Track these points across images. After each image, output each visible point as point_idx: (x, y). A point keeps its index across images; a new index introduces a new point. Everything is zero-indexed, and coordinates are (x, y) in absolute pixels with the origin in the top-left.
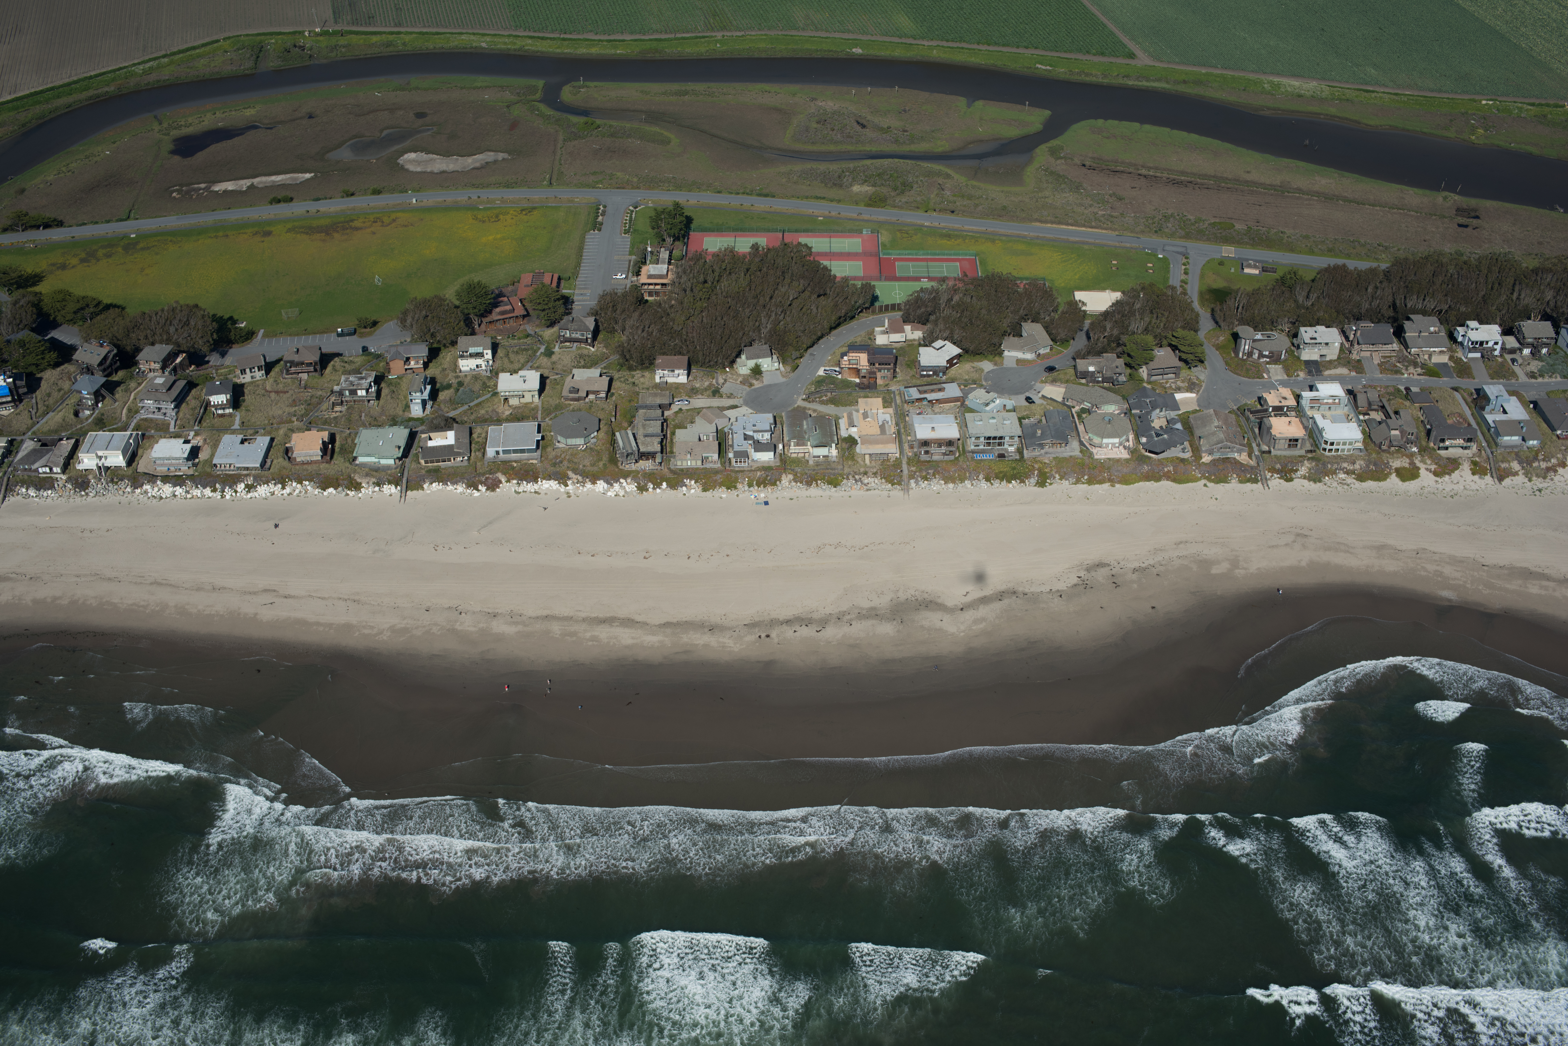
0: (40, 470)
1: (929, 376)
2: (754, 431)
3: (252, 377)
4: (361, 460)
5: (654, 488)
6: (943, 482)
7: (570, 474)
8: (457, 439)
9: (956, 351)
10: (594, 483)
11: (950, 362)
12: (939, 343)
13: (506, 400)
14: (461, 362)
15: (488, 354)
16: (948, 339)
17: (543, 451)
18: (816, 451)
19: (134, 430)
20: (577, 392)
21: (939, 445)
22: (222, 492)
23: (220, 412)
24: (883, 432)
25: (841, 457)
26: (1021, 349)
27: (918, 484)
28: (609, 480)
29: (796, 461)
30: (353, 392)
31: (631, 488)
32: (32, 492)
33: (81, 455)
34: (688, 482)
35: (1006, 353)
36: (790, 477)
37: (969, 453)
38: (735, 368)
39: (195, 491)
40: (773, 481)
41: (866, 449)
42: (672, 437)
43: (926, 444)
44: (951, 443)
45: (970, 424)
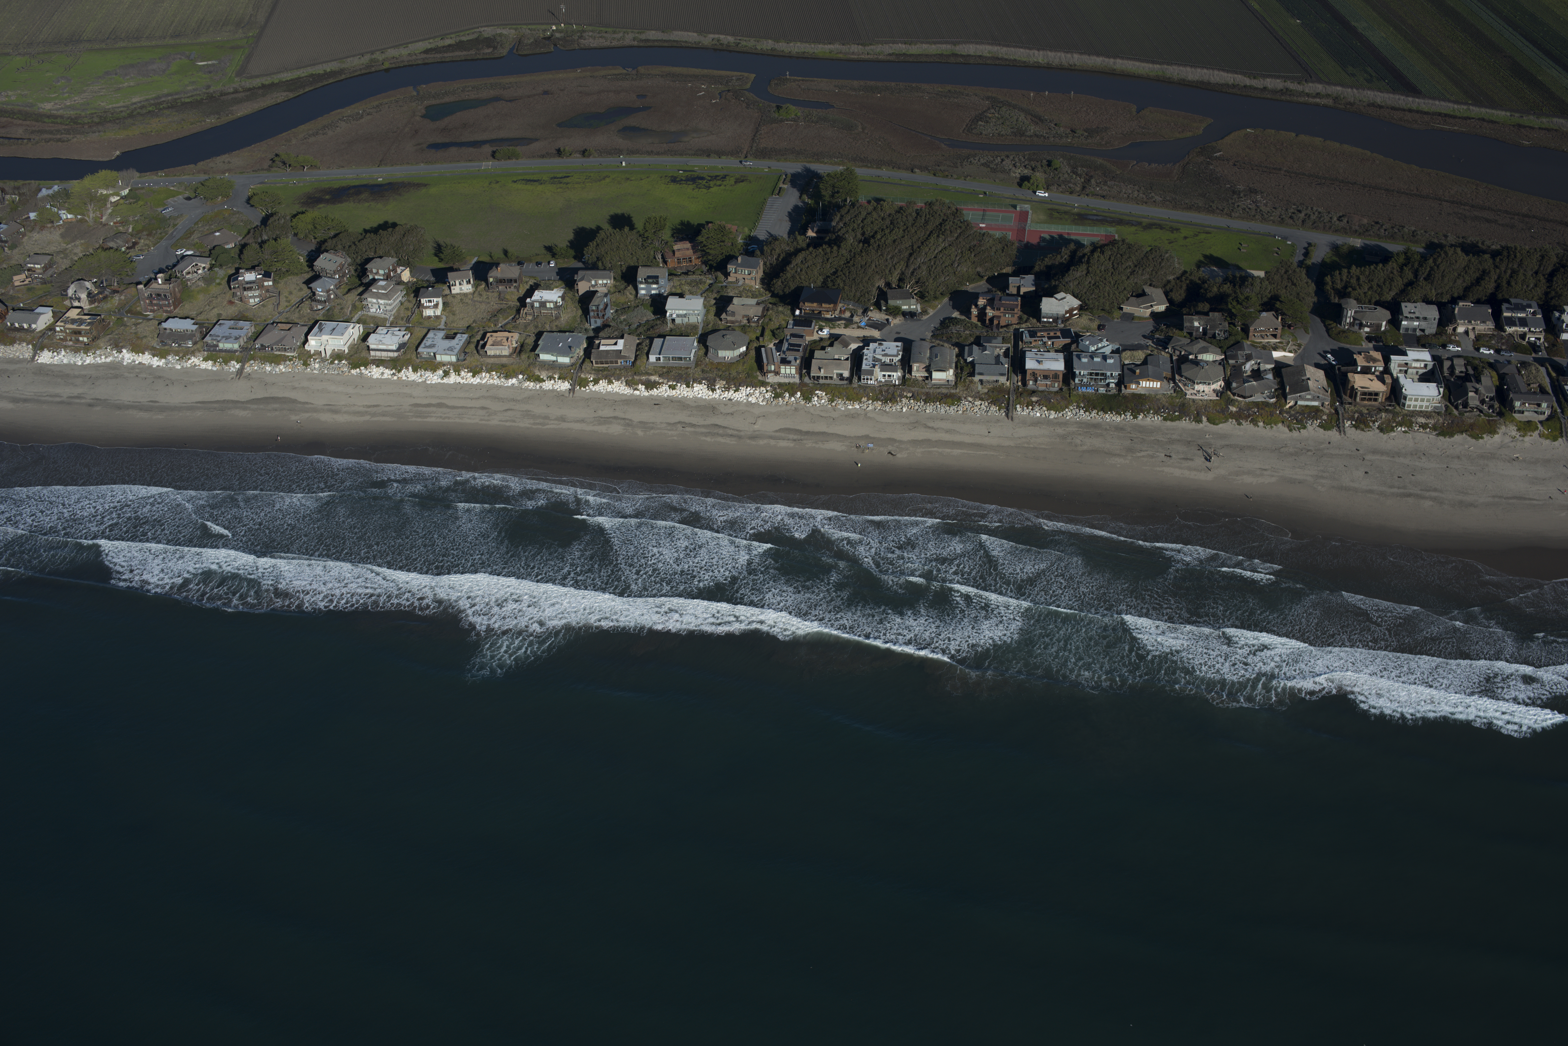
1: (1049, 322)
2: (883, 355)
3: (461, 289)
4: (542, 357)
5: (790, 398)
6: (1045, 409)
7: (718, 380)
8: (625, 345)
9: (1076, 303)
10: (738, 389)
11: (1070, 312)
12: (1061, 295)
13: (671, 319)
14: (640, 288)
15: (664, 283)
16: (1071, 293)
17: (698, 359)
18: (935, 375)
19: (356, 323)
20: (733, 315)
21: (1045, 377)
22: (422, 376)
23: (429, 313)
24: (997, 362)
25: (957, 382)
26: (1138, 306)
27: (1023, 409)
28: (751, 387)
29: (917, 382)
30: (543, 305)
31: (770, 395)
32: (267, 366)
33: (309, 338)
34: (820, 393)
35: (1124, 310)
36: (910, 395)
37: (1072, 386)
38: (879, 307)
39: (401, 374)
40: (894, 398)
41: (979, 375)
42: (811, 356)
43: (1034, 375)
44: (1056, 376)
45: (1075, 361)
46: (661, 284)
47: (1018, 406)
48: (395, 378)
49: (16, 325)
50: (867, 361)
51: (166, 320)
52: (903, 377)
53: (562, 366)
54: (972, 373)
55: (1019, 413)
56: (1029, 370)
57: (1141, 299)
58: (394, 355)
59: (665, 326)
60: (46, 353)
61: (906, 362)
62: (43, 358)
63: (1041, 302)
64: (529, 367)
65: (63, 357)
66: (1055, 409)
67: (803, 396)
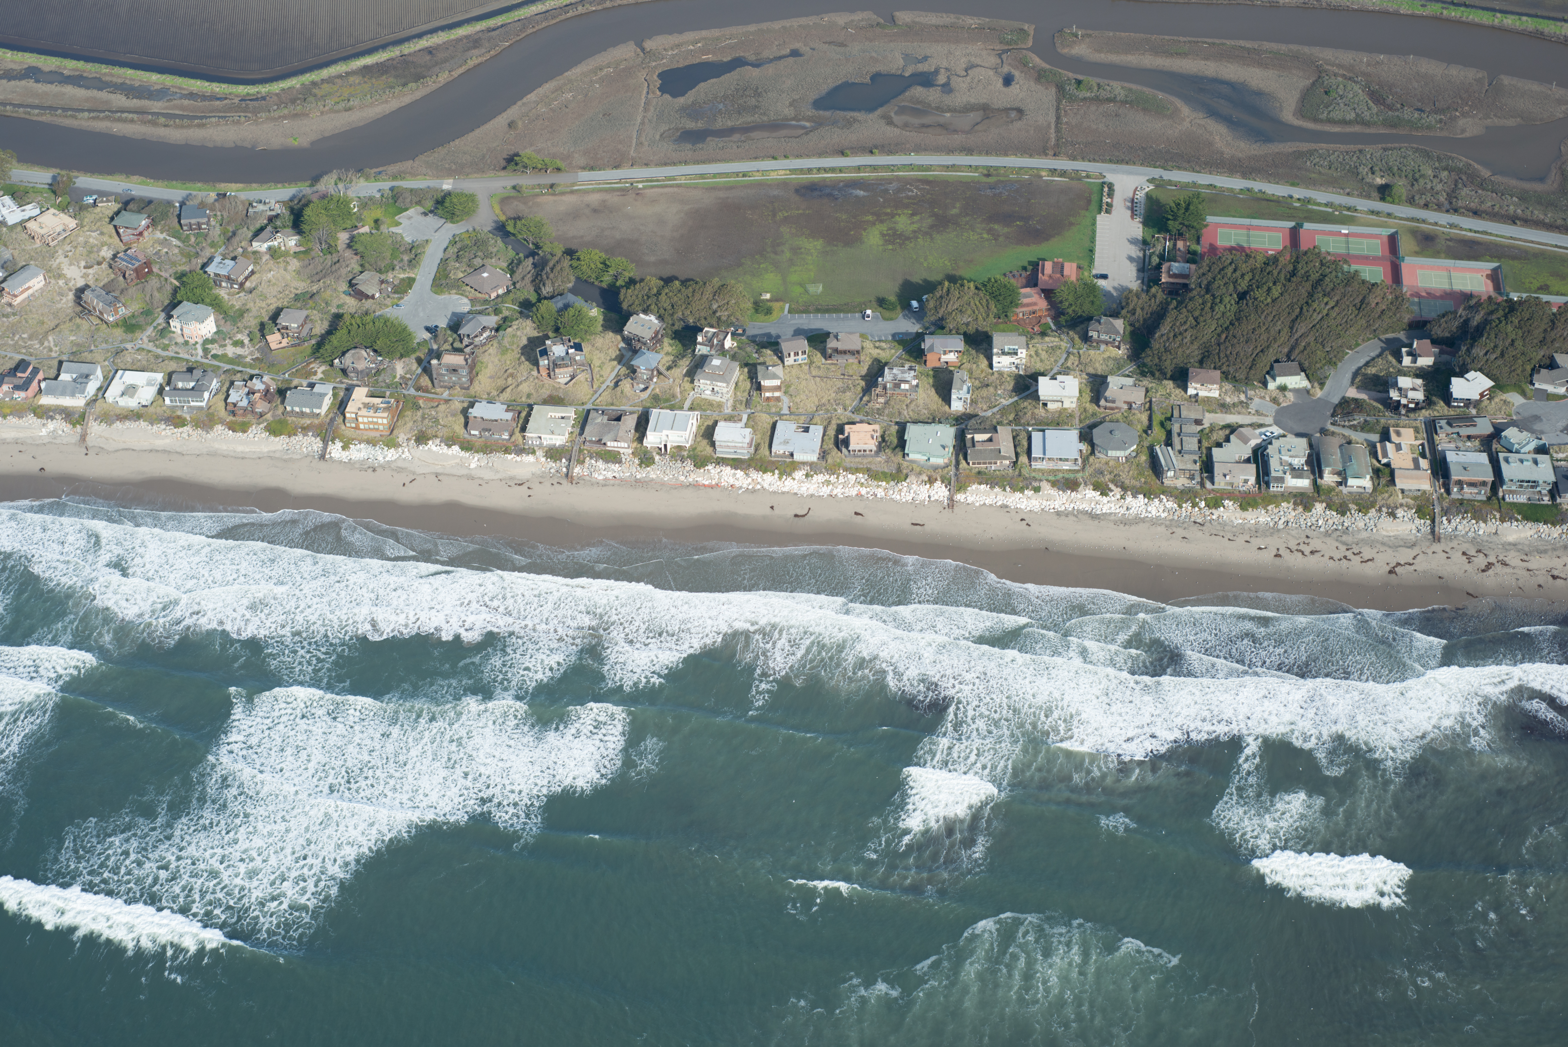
0: (609, 444)
1: (1459, 407)
2: (1289, 457)
3: (795, 361)
4: (912, 456)
5: (1192, 506)
6: (1474, 521)
7: (1112, 486)
9: (1489, 383)
10: (1134, 496)
11: (1482, 395)
12: (1471, 375)
13: (1045, 405)
14: (995, 359)
15: (1023, 353)
16: (1481, 370)
17: (1085, 460)
18: (1351, 482)
19: (691, 409)
20: (1114, 402)
21: (1472, 484)
22: (780, 478)
23: (768, 394)
24: (1417, 467)
25: (1375, 489)
26: (1552, 382)
27: (1449, 521)
28: (1149, 494)
29: (1330, 490)
30: (897, 386)
31: (1171, 504)
32: (601, 464)
33: (648, 433)
34: (1226, 502)
35: (1537, 386)
36: (1324, 505)
37: (1501, 494)
38: (1265, 384)
39: (755, 475)
40: (1308, 508)
41: (1400, 483)
42: (1209, 456)
43: (1460, 483)
44: (1484, 484)
45: (1503, 465)
46: (1020, 355)
47: (1444, 518)
48: (750, 480)
49: (297, 409)
50: (1274, 465)
51: (472, 405)
52: (1315, 483)
53: (936, 468)
54: (1392, 482)
55: (1445, 526)
56: (1454, 477)
57: (1555, 372)
58: (745, 454)
59: (1036, 411)
60: (339, 444)
61: (1315, 464)
62: (336, 450)
63: (1450, 383)
64: (899, 469)
65: (359, 451)
66: (1485, 521)
67: (1207, 505)
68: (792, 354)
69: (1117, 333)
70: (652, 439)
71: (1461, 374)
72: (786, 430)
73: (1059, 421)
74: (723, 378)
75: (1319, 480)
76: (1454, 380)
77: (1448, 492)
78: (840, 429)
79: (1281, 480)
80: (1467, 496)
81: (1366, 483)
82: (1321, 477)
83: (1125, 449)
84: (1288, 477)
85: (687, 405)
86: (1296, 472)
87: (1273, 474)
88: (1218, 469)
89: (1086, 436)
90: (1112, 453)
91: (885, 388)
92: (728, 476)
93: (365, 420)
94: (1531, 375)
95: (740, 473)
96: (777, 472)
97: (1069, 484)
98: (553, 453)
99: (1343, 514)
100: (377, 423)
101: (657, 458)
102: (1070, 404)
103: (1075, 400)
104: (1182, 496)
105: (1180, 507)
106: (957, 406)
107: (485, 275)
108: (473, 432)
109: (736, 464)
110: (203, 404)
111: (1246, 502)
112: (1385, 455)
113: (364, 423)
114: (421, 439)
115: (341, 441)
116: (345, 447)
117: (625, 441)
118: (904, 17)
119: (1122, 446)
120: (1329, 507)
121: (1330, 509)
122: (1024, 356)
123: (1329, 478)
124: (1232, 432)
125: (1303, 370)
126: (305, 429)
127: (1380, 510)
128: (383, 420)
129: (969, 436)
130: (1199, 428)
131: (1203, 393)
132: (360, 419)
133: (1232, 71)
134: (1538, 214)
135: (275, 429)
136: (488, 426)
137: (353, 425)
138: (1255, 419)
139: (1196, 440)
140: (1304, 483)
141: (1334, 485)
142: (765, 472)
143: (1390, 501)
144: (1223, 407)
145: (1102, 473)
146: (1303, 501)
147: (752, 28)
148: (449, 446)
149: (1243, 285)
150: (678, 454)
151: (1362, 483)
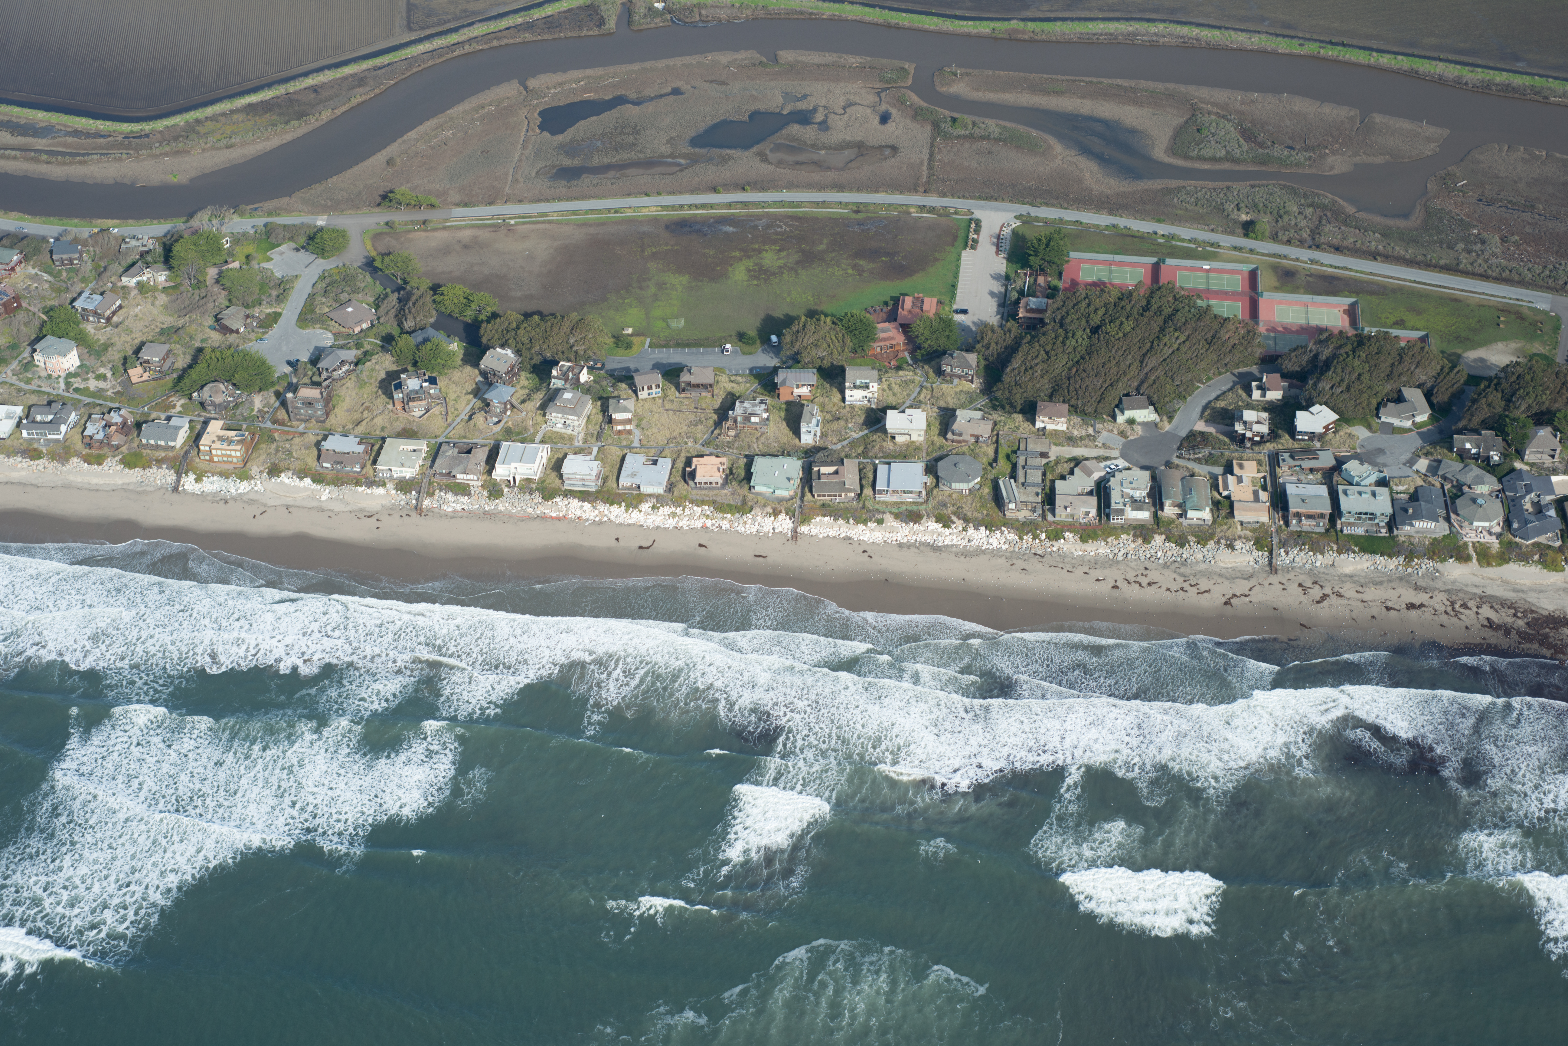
0: (458, 476)
1: (1304, 440)
2: (1131, 489)
3: (649, 394)
4: (758, 489)
5: (1033, 538)
6: (1311, 553)
7: (954, 518)
9: (1333, 417)
10: (976, 528)
11: (1327, 428)
12: (1316, 408)
13: (893, 438)
14: (848, 393)
15: (874, 387)
16: (1326, 404)
17: (929, 493)
18: (1190, 514)
19: (542, 442)
20: (960, 435)
21: (1310, 517)
22: (627, 511)
23: (619, 428)
24: (1257, 499)
25: (1214, 521)
26: (1398, 416)
27: (1287, 553)
28: (990, 526)
29: (1171, 522)
30: (747, 419)
31: (1012, 536)
32: (450, 496)
33: (497, 465)
34: (1067, 534)
35: (1383, 419)
36: (1164, 537)
37: (1339, 526)
38: (1114, 417)
39: (602, 507)
40: (1147, 540)
41: (1239, 515)
42: (1053, 489)
43: (1298, 515)
44: (1322, 516)
45: (1342, 497)
46: (871, 389)
47: (1282, 550)
48: (597, 512)
49: (152, 442)
50: (1115, 498)
51: (325, 438)
52: (1155, 515)
53: (780, 500)
54: (1231, 514)
55: (1283, 558)
56: (1293, 509)
57: (1401, 406)
58: (592, 486)
59: (884, 444)
60: (192, 477)
61: (1156, 496)
62: (189, 483)
63: (1294, 416)
64: (744, 502)
65: (212, 483)
66: (1322, 553)
67: (1048, 537)
68: (646, 388)
69: (969, 367)
70: (501, 471)
71: (1306, 408)
72: (634, 463)
73: (906, 454)
74: (574, 411)
75: (1159, 513)
76: (1299, 414)
77: (1287, 524)
78: (688, 462)
79: (1121, 512)
80: (1305, 528)
81: (1206, 514)
82: (1162, 509)
83: (968, 482)
84: (1128, 509)
85: (538, 438)
86: (1136, 504)
87: (1114, 506)
88: (1059, 501)
89: (931, 469)
90: (956, 486)
91: (735, 421)
92: (576, 508)
93: (219, 453)
94: (1378, 409)
95: (587, 506)
96: (623, 504)
97: (912, 516)
98: (403, 486)
99: (1182, 546)
100: (230, 456)
101: (506, 490)
102: (918, 437)
103: (922, 433)
104: (1023, 528)
105: (1021, 539)
106: (807, 438)
107: (350, 309)
108: (325, 465)
109: (584, 496)
110: (60, 437)
111: (1086, 534)
112: (1226, 488)
113: (218, 456)
114: (274, 471)
115: (194, 473)
116: (198, 480)
117: (474, 474)
118: (787, 56)
119: (966, 479)
120: (1168, 539)
121: (1169, 541)
122: (875, 389)
123: (1169, 511)
124: (1076, 465)
125: (1152, 404)
126: (159, 462)
127: (1218, 542)
128: (236, 452)
129: (816, 469)
130: (1044, 461)
131: (1050, 427)
132: (214, 452)
133: (1107, 110)
134: (1399, 250)
135: (129, 462)
136: (340, 458)
137: (207, 458)
138: (1102, 452)
139: (1039, 473)
140: (1144, 515)
141: (1174, 517)
142: (611, 504)
143: (1229, 533)
144: (1071, 440)
145: (945, 505)
146: (1143, 532)
147: (636, 67)
148: (301, 479)
149: (1096, 320)
150: (527, 486)
151: (1203, 515)
